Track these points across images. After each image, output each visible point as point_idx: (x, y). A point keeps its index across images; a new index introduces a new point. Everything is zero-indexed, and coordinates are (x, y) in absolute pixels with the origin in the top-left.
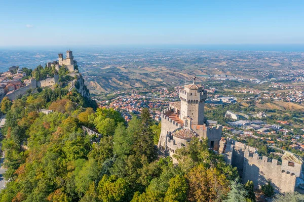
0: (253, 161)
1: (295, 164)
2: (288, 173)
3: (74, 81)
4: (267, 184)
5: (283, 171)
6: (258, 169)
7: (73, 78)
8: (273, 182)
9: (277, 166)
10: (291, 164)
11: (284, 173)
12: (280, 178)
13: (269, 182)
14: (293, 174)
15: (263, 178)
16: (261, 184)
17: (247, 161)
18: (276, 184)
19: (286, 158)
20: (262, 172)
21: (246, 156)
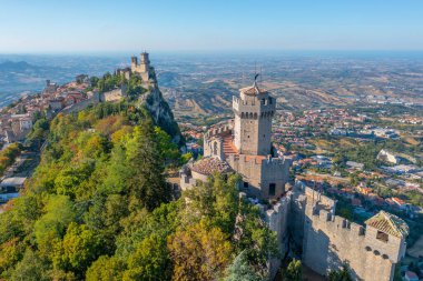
0: (319, 224)
1: (391, 237)
2: (377, 253)
3: (146, 94)
4: (342, 268)
5: (368, 249)
6: (327, 239)
7: (146, 91)
8: (352, 266)
9: (358, 238)
10: (382, 236)
11: (371, 253)
12: (364, 261)
13: (346, 266)
14: (385, 257)
15: (336, 258)
16: (334, 267)
17: (309, 222)
18: (358, 271)
19: (374, 224)
20: (334, 246)
21: (309, 212)
